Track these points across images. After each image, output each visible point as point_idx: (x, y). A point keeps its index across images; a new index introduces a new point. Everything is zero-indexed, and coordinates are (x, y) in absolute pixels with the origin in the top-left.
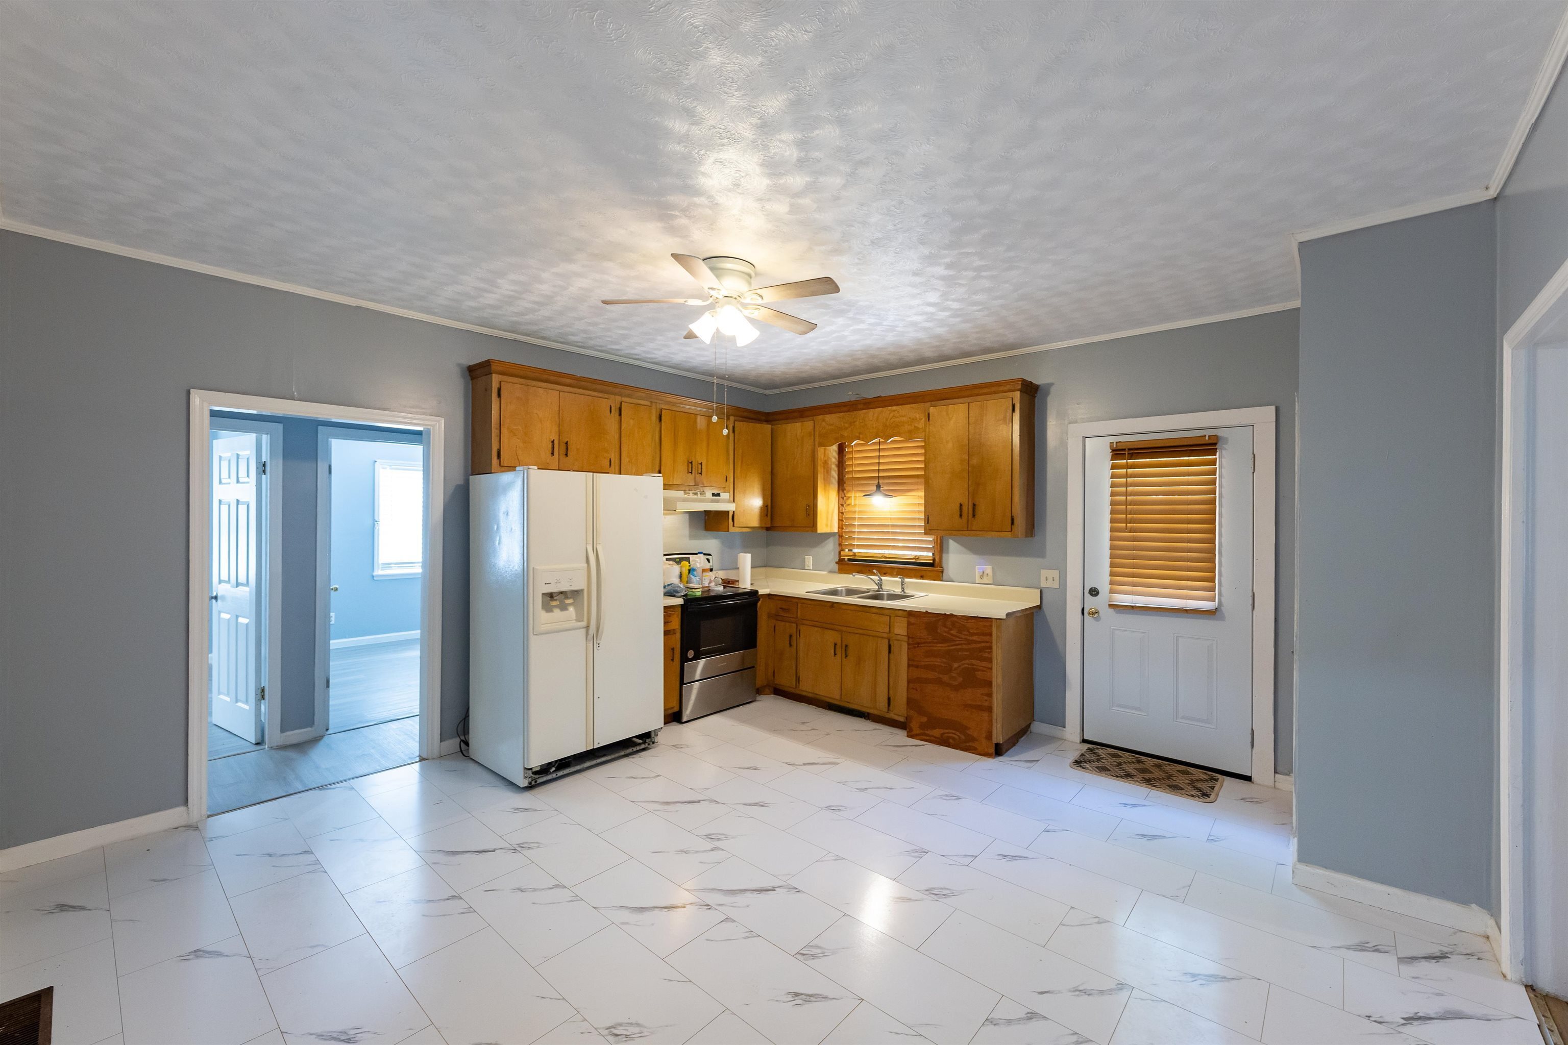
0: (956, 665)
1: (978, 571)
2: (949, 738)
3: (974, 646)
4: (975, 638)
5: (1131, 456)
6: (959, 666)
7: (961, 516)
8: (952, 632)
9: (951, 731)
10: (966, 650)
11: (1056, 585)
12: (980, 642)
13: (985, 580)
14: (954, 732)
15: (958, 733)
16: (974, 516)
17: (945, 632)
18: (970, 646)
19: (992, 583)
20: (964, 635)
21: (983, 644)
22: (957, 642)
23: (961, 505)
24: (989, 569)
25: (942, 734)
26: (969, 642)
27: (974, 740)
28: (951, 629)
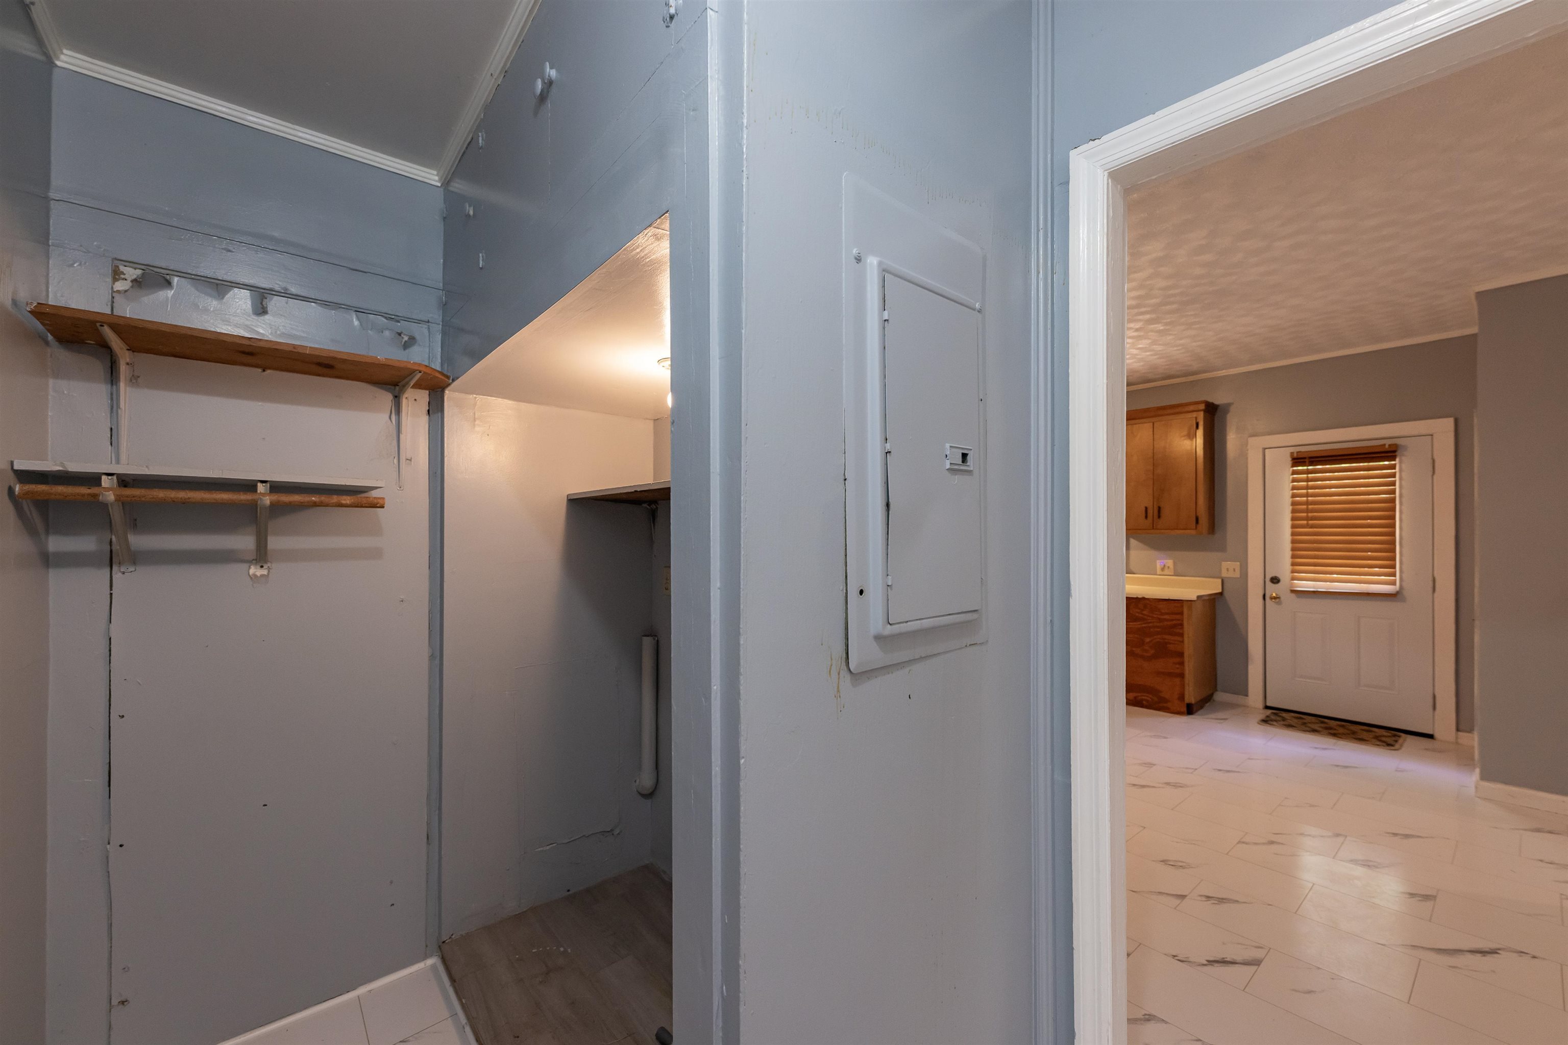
0: (1148, 640)
1: (1159, 565)
2: (1142, 700)
3: (1166, 623)
4: (1167, 617)
5: (1311, 464)
6: (1152, 641)
7: (1146, 517)
8: (1145, 612)
9: (1145, 694)
10: (1158, 627)
11: (1237, 574)
12: (1172, 620)
13: (1166, 572)
14: (1147, 695)
15: (1151, 696)
16: (1159, 517)
17: (1138, 613)
18: (1161, 624)
19: (1173, 574)
20: (1156, 614)
21: (1174, 622)
22: (1149, 621)
23: (1146, 508)
24: (1170, 563)
25: (1135, 698)
26: (1160, 620)
27: (1166, 701)
28: (1143, 610)
